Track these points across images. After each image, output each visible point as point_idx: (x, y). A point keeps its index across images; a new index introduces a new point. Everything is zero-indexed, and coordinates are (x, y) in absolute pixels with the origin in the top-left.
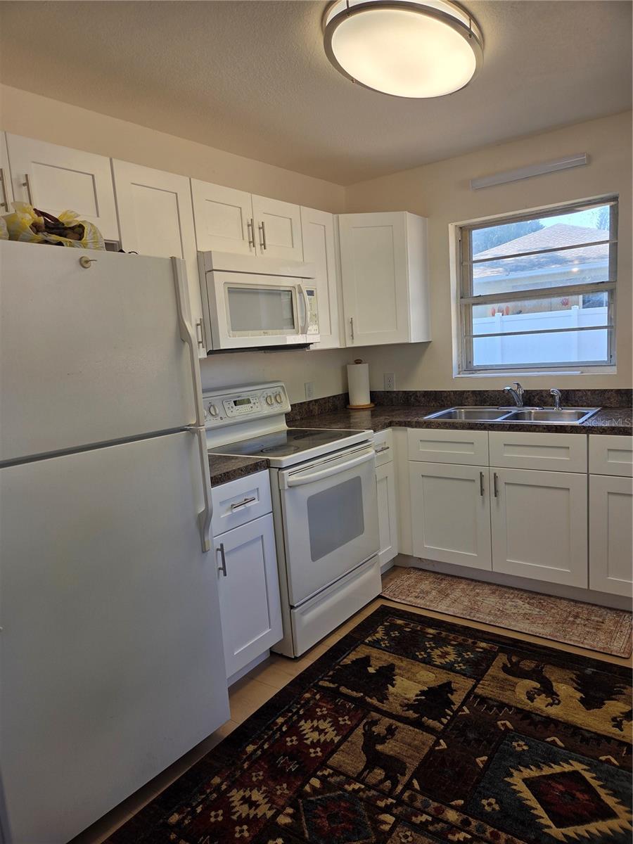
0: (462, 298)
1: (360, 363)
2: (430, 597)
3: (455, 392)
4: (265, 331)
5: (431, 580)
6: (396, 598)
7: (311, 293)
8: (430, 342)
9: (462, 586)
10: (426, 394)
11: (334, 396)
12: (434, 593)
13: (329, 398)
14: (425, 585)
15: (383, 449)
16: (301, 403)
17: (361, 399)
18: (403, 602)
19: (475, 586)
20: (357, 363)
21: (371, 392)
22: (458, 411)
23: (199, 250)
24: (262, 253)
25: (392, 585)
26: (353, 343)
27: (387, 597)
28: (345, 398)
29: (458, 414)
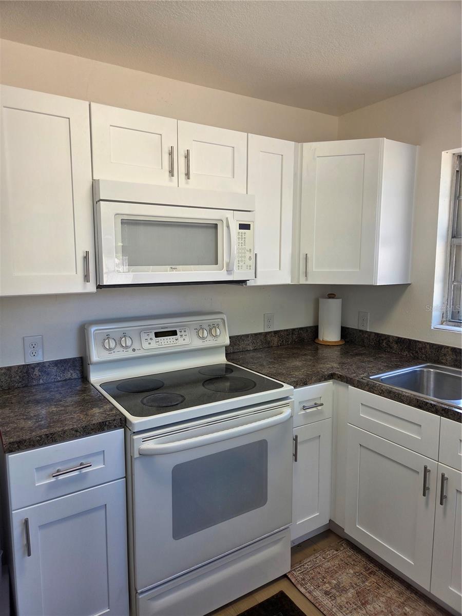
0: (453, 237)
1: (333, 298)
2: (342, 600)
3: (432, 345)
4: (173, 267)
5: (357, 568)
6: (302, 585)
7: (245, 227)
8: (410, 284)
9: (391, 593)
10: (400, 341)
11: (301, 329)
12: (351, 593)
13: (294, 330)
14: (346, 577)
15: (316, 405)
16: (256, 334)
17: (330, 334)
18: (307, 595)
19: (408, 598)
20: (330, 298)
21: (342, 327)
22: (425, 370)
23: (94, 179)
24: (187, 183)
25: (308, 564)
26: (307, 280)
27: (293, 580)
28: (314, 331)
29: (425, 374)
